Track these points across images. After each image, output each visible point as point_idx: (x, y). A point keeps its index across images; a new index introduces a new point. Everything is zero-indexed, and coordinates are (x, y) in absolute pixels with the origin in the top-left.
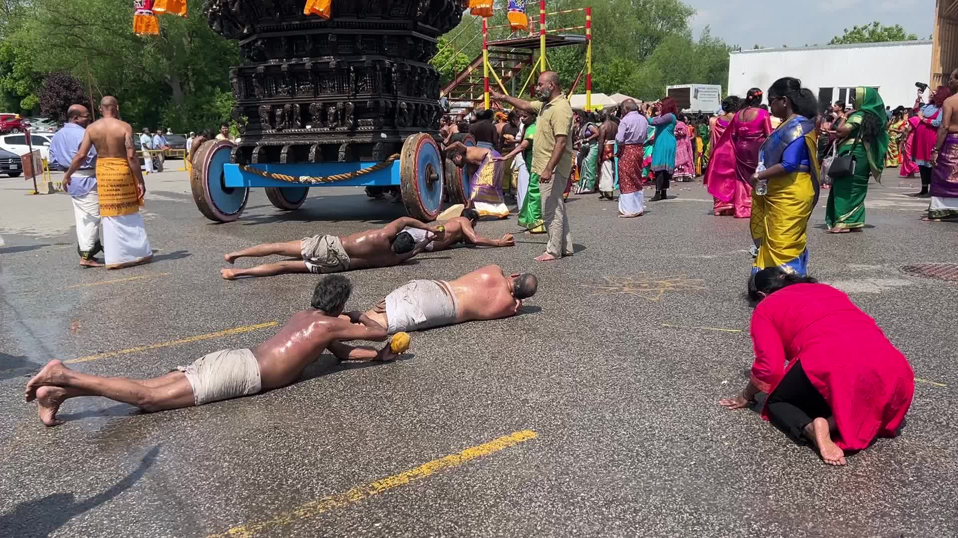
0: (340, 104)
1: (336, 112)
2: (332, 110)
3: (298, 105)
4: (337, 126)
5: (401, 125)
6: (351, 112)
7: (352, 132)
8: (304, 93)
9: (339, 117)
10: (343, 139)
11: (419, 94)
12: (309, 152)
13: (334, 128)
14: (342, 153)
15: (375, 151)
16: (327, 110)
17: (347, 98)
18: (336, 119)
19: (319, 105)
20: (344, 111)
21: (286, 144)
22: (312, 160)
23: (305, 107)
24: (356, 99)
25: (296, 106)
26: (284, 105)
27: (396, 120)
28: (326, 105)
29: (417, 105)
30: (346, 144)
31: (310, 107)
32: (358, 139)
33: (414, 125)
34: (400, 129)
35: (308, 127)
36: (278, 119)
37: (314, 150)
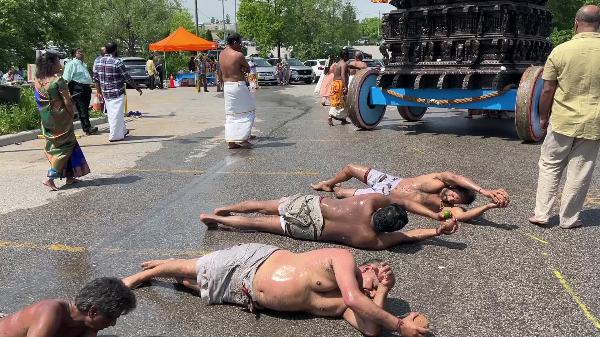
0: (468, 42)
1: (464, 49)
2: (460, 47)
3: (432, 43)
4: (463, 60)
5: (517, 59)
6: (476, 48)
7: (475, 65)
8: (438, 32)
9: (466, 53)
10: (468, 70)
11: (534, 33)
12: (438, 80)
13: (461, 62)
14: (466, 81)
15: (495, 81)
16: (456, 47)
17: (474, 36)
18: (462, 54)
19: (450, 43)
20: (471, 47)
21: (419, 74)
22: (440, 87)
23: (438, 44)
24: (483, 37)
25: (431, 44)
26: (422, 42)
27: (514, 55)
28: (455, 43)
29: (532, 42)
30: (470, 75)
31: (442, 44)
32: (480, 71)
33: (528, 59)
34: (516, 62)
35: (439, 60)
36: (415, 54)
37: (442, 79)
